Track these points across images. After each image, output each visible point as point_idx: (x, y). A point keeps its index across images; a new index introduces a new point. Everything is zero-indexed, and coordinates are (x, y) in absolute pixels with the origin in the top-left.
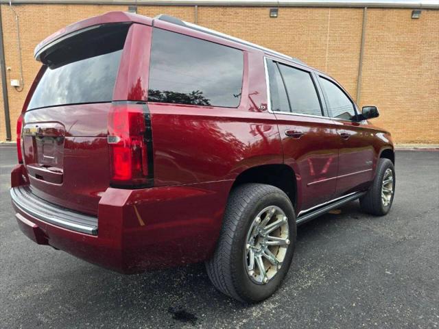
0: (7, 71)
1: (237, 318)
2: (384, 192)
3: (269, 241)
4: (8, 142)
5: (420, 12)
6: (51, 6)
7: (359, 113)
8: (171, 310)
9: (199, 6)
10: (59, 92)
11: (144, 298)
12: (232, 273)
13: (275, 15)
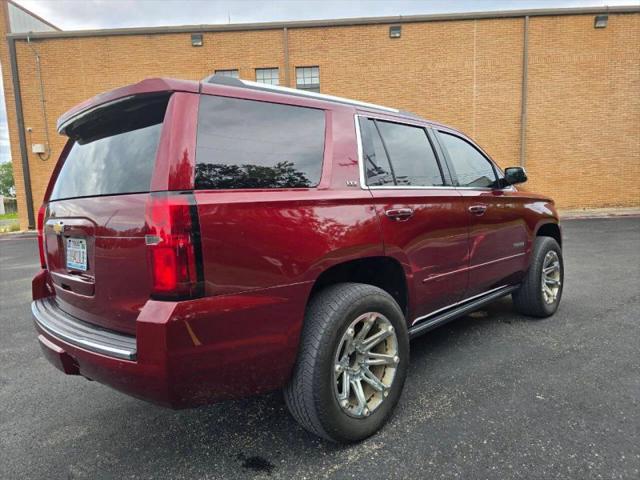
0: (27, 134)
1: (327, 464)
2: (547, 284)
3: (371, 359)
4: (31, 231)
5: (606, 19)
6: (85, 40)
7: (501, 177)
8: (240, 456)
9: (288, 28)
10: (94, 166)
11: (207, 442)
12: (316, 404)
13: (398, 35)
